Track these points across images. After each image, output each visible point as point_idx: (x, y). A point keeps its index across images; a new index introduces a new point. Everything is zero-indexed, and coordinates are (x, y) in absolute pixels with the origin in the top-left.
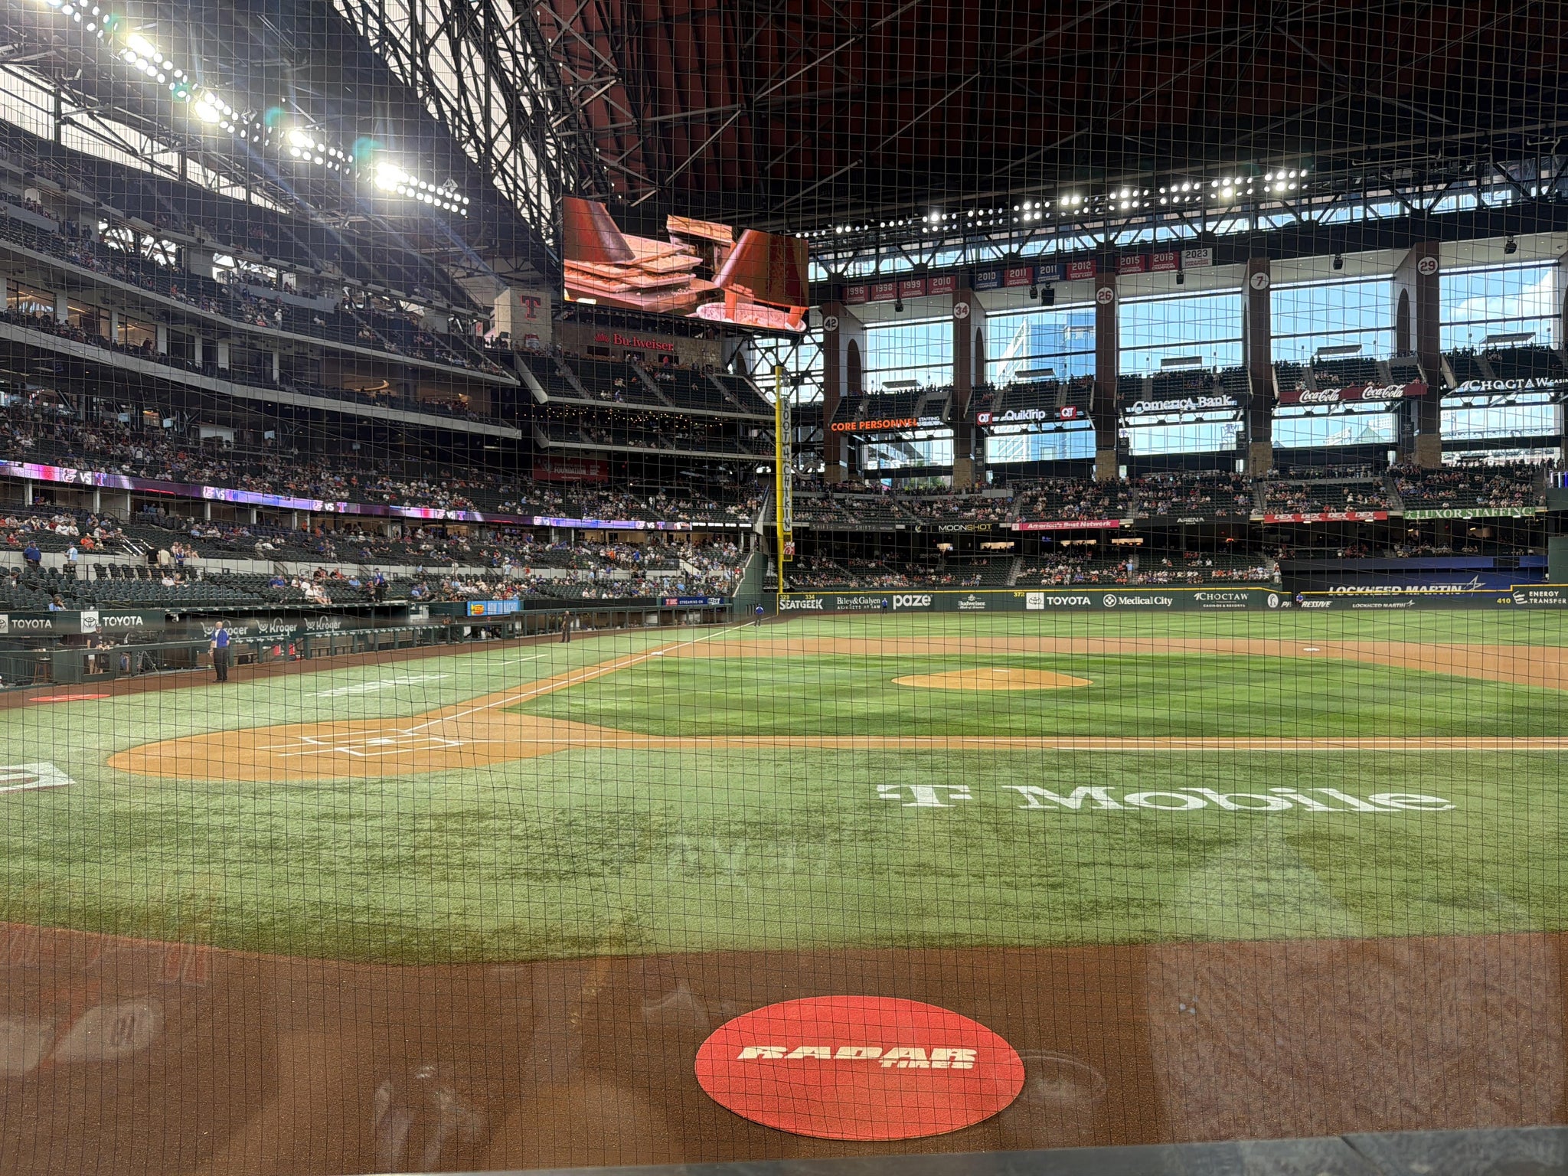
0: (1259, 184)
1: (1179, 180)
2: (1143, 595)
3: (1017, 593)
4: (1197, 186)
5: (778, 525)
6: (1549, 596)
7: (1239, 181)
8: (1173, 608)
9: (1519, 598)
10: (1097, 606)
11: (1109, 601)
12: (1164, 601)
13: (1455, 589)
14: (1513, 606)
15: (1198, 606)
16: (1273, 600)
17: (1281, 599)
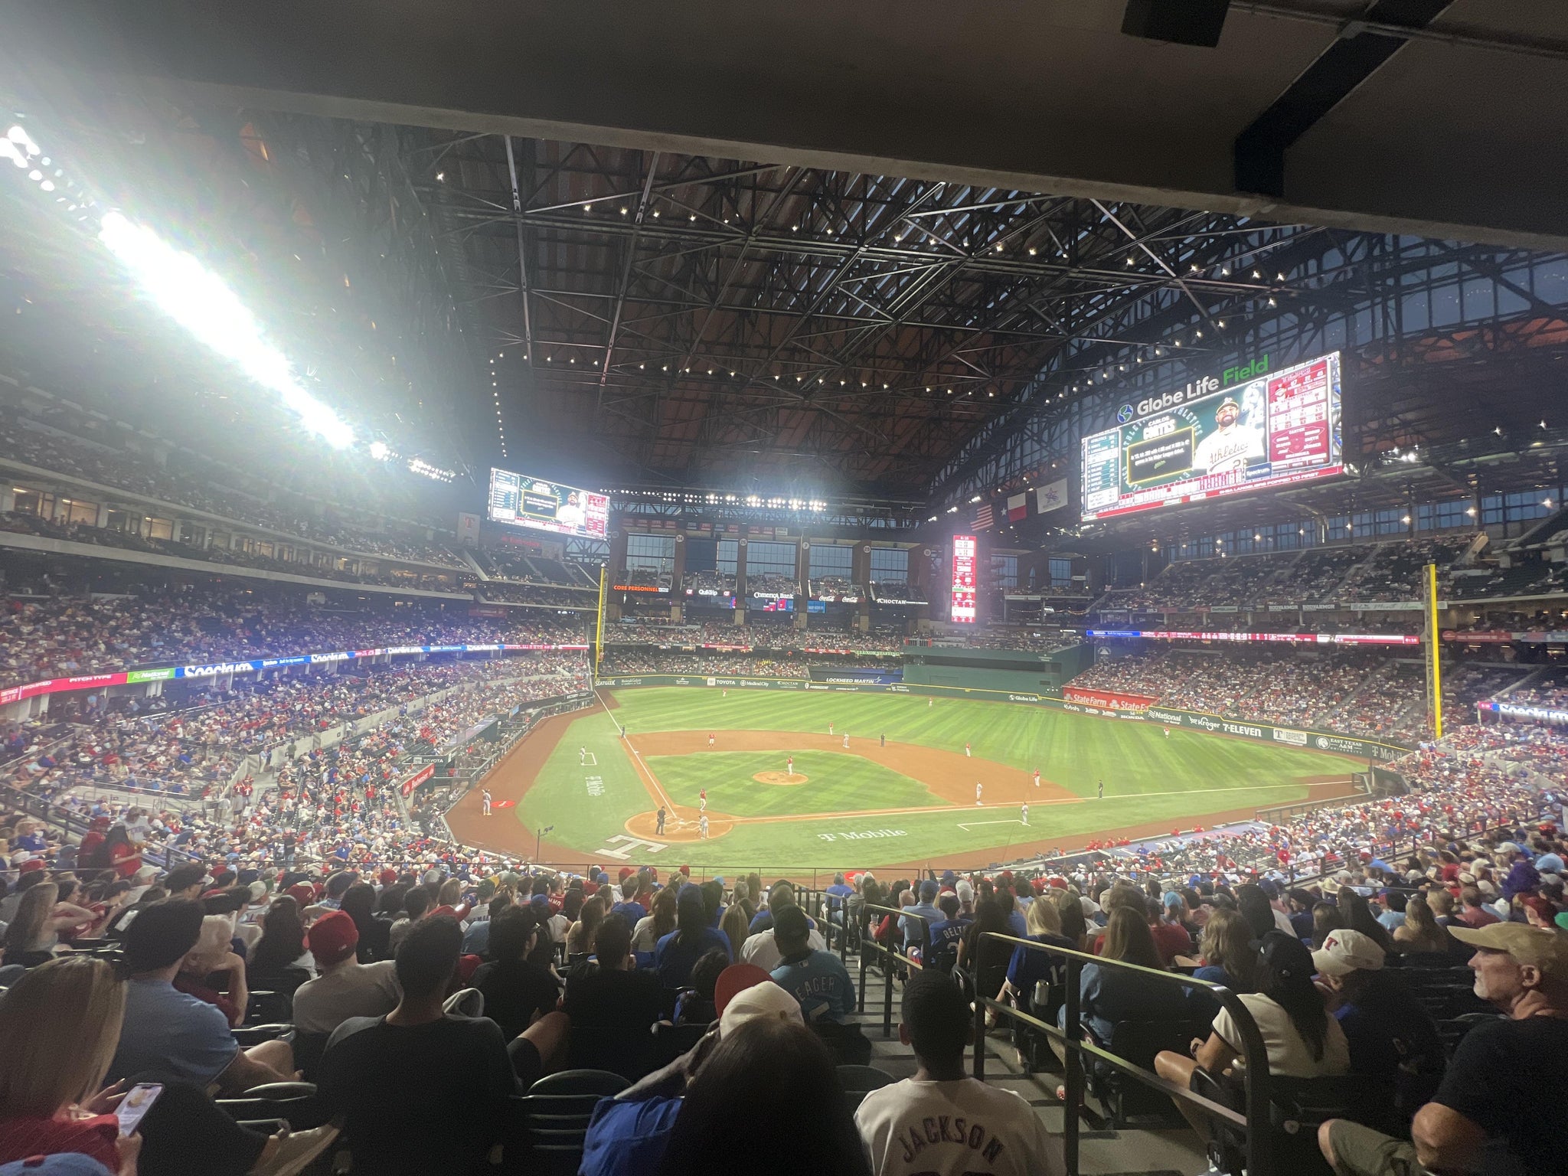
0: (808, 505)
1: (777, 497)
2: (757, 681)
3: (704, 678)
4: (784, 502)
5: (597, 642)
6: (901, 688)
7: (800, 503)
8: (769, 688)
9: (894, 688)
10: (738, 685)
11: (743, 683)
12: (766, 684)
13: (871, 682)
14: (892, 692)
15: (779, 688)
16: (807, 686)
17: (810, 684)
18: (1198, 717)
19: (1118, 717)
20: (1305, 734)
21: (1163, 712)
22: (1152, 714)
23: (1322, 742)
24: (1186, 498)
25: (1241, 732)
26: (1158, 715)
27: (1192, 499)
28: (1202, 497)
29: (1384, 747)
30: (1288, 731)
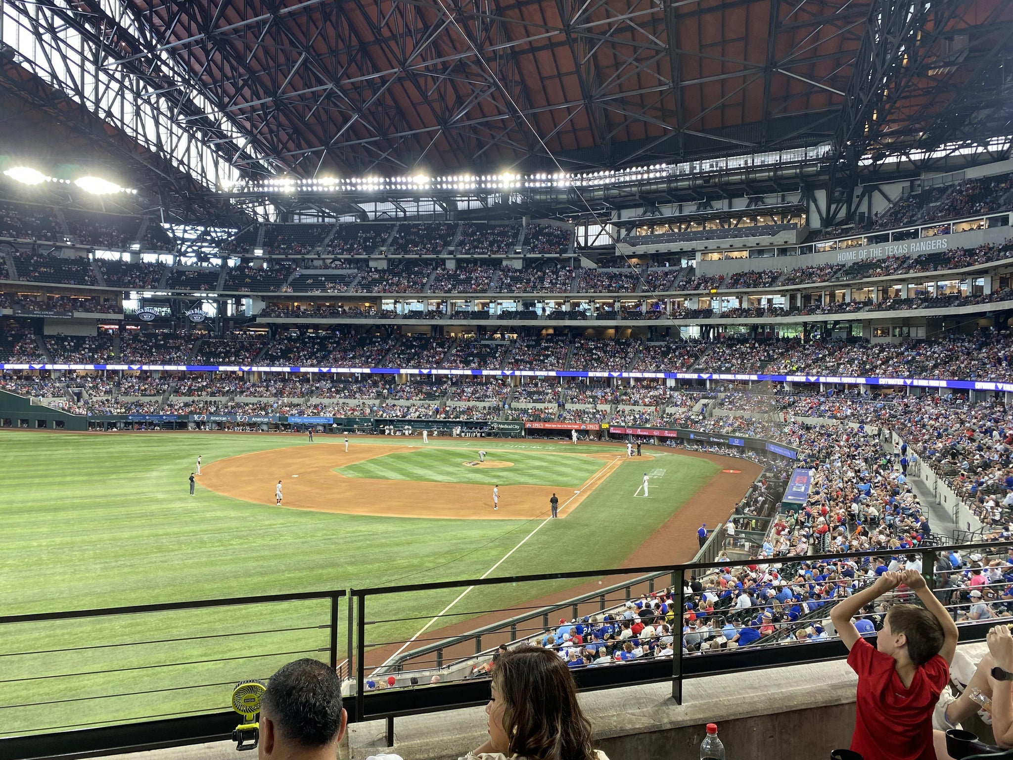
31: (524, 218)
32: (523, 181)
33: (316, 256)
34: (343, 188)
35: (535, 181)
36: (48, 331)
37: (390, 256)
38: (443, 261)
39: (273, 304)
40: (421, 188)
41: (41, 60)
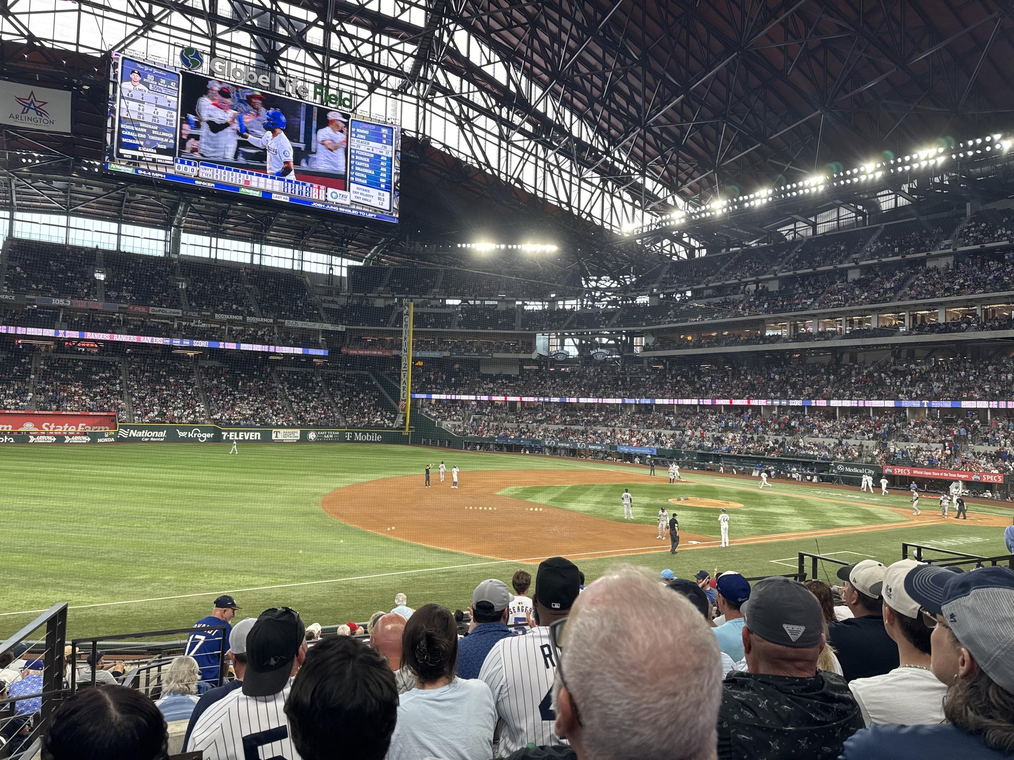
18: (189, 429)
19: (94, 441)
20: (298, 431)
21: (140, 428)
22: (123, 433)
23: (312, 436)
24: (267, 194)
25: (240, 438)
26: (133, 433)
27: (275, 197)
28: (285, 199)
29: (358, 433)
30: (285, 430)
31: (968, 205)
32: (949, 152)
33: (704, 286)
34: (731, 208)
35: (966, 148)
36: (484, 370)
37: (780, 275)
38: (843, 273)
39: (664, 339)
40: (814, 190)
41: (465, 149)
